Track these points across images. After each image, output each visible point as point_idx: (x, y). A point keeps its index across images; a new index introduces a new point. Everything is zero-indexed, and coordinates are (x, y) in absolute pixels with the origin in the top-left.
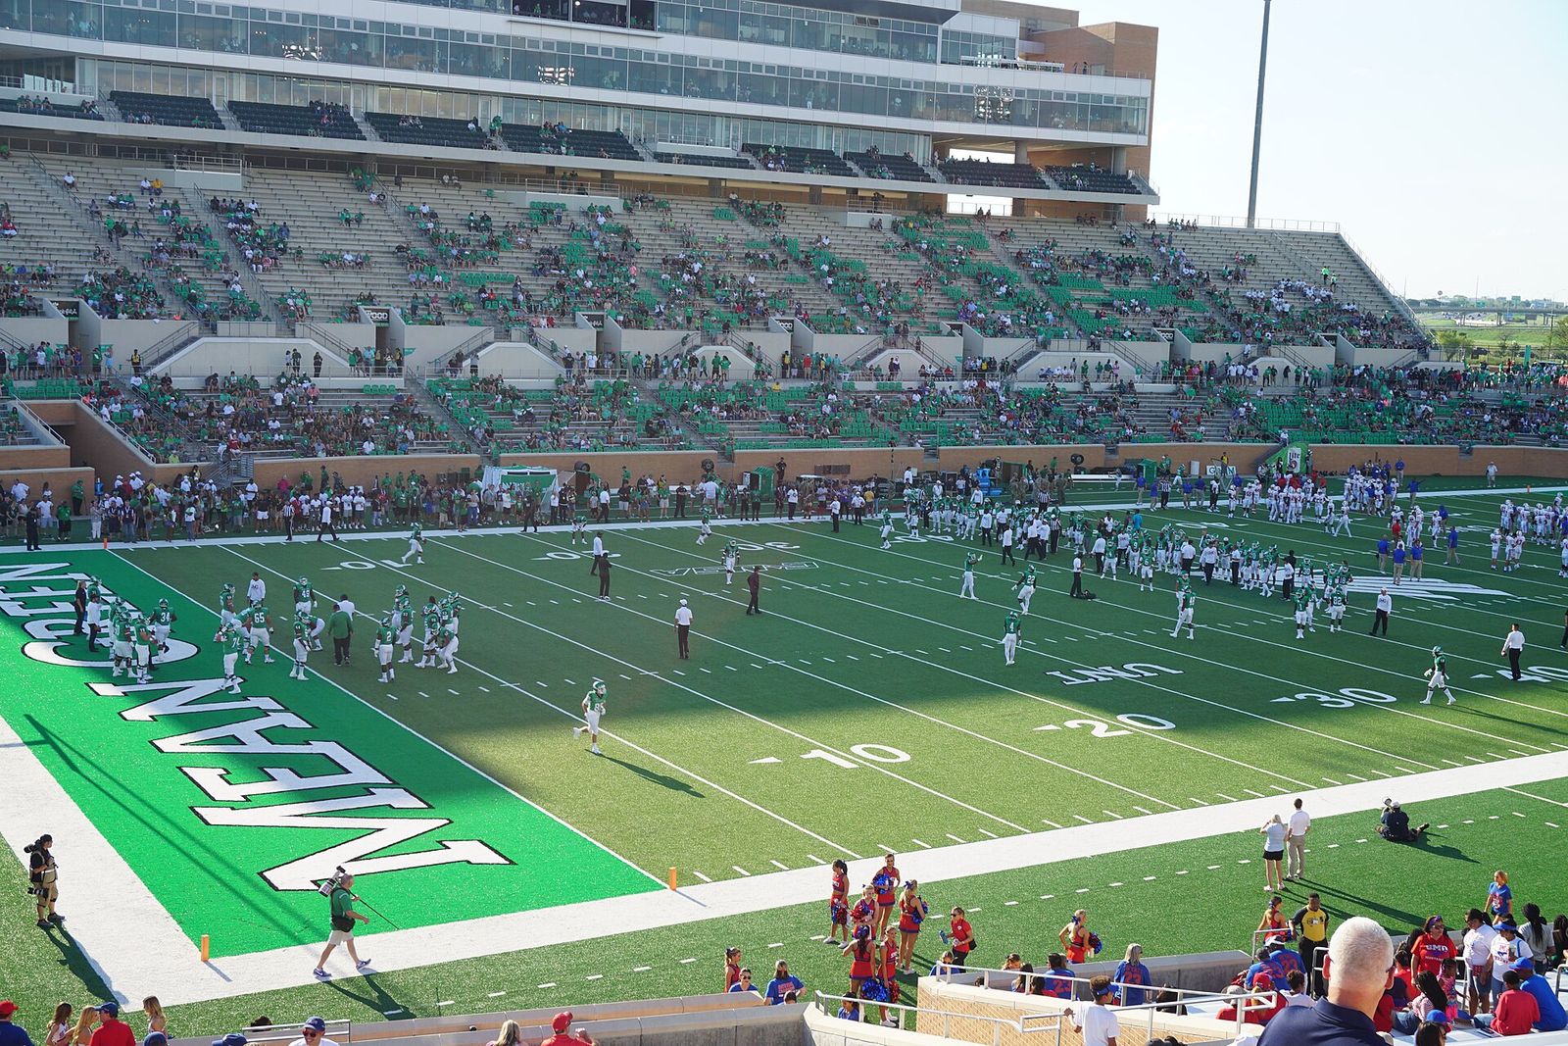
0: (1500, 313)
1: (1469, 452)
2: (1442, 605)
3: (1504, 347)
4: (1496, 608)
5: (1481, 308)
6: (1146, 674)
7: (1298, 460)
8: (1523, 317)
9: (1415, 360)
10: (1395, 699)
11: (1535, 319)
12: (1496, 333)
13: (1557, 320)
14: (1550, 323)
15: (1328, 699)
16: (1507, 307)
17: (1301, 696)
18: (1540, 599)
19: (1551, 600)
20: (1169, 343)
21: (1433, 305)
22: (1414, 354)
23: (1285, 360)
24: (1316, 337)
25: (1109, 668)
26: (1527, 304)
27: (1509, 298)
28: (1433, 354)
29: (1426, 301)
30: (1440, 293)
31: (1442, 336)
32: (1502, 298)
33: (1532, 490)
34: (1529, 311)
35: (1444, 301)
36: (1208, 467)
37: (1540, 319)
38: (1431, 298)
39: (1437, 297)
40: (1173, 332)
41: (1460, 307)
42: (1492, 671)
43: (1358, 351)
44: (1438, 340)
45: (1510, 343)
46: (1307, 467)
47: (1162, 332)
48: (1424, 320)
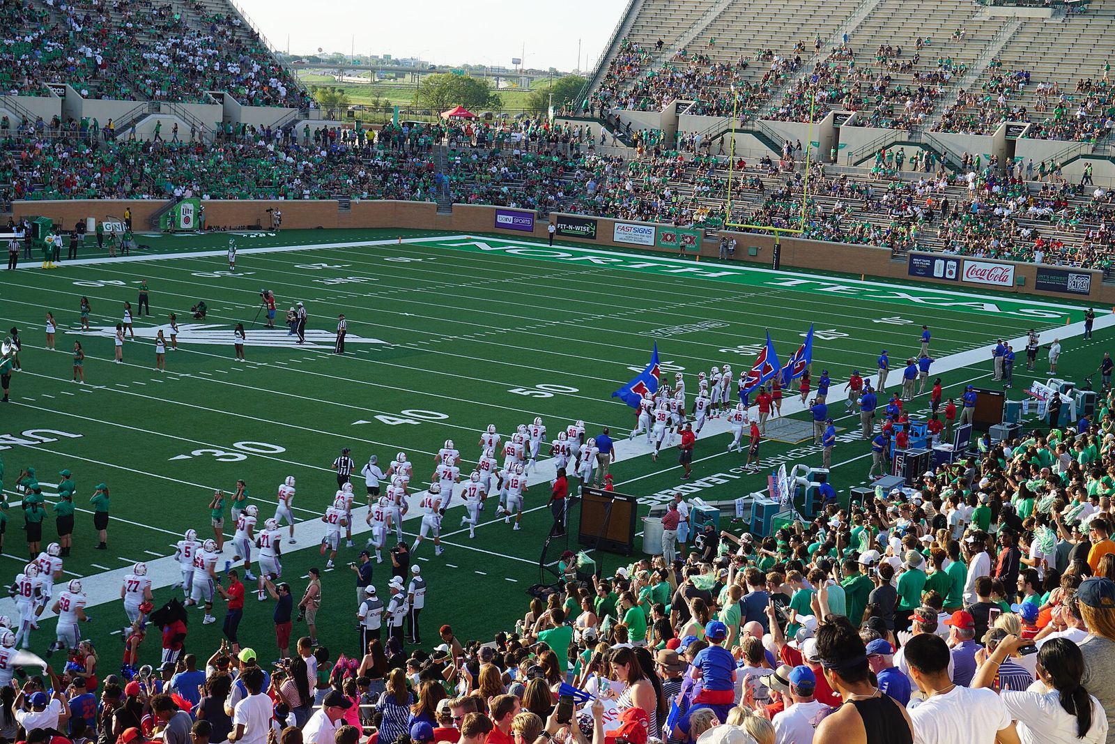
0: (373, 70)
1: (347, 207)
2: (325, 355)
3: (376, 103)
4: (374, 356)
5: (356, 65)
6: (46, 440)
7: (191, 216)
8: (394, 75)
9: (297, 117)
10: (284, 450)
11: (403, 77)
12: (370, 90)
13: (423, 80)
14: (416, 81)
15: (222, 453)
16: (380, 65)
17: (197, 453)
18: (411, 346)
19: (420, 346)
20: (60, 99)
21: (314, 62)
22: (294, 113)
23: (176, 118)
24: (204, 95)
25: (8, 436)
26: (397, 62)
27: (381, 57)
28: (313, 113)
29: (308, 58)
30: (320, 50)
31: (323, 93)
32: (375, 57)
33: (403, 241)
34: (400, 68)
35: (324, 58)
36: (104, 224)
37: (408, 77)
38: (312, 55)
39: (317, 54)
40: (64, 87)
41: (338, 64)
42: (369, 416)
43: (243, 107)
44: (318, 97)
45: (382, 100)
46: (200, 222)
47: (54, 87)
48: (304, 77)
